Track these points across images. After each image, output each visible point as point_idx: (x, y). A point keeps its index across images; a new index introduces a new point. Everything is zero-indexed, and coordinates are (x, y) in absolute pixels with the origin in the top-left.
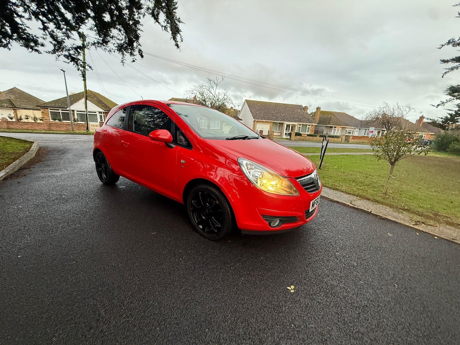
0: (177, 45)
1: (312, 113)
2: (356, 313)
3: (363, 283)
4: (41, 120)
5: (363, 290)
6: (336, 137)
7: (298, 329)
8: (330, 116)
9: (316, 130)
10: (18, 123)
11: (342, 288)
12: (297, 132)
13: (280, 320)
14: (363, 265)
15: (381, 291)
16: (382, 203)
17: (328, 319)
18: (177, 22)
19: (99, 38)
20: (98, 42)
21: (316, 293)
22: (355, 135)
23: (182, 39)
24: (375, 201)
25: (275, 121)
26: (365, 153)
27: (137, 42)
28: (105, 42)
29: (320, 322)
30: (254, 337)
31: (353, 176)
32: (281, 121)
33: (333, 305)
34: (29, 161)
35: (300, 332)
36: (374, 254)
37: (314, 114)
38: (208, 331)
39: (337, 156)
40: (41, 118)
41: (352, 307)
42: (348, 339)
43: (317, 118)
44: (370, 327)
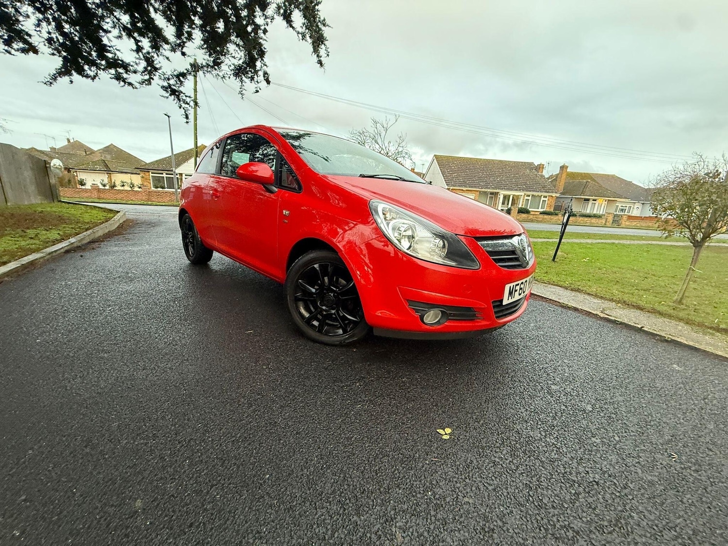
0: (320, 63)
1: (551, 176)
2: (571, 493)
3: (598, 441)
4: (139, 188)
5: (596, 453)
6: (595, 216)
7: (438, 502)
8: (584, 181)
9: (557, 204)
10: (111, 192)
11: (551, 444)
12: (521, 208)
13: (408, 481)
14: (604, 412)
15: (637, 461)
16: (670, 316)
17: (505, 494)
18: (321, 26)
19: (209, 59)
20: (207, 64)
21: (493, 446)
22: (633, 215)
23: (329, 52)
24: (654, 313)
25: (483, 190)
26: (650, 242)
27: (262, 62)
28: (217, 64)
29: (489, 496)
30: (348, 501)
31: (618, 275)
32: (493, 188)
33: (523, 471)
34: (106, 233)
35: (441, 508)
36: (633, 396)
37: (555, 179)
38: (268, 479)
39: (592, 244)
40: (139, 186)
41: (563, 481)
42: (541, 536)
43: (561, 185)
44: (597, 523)
